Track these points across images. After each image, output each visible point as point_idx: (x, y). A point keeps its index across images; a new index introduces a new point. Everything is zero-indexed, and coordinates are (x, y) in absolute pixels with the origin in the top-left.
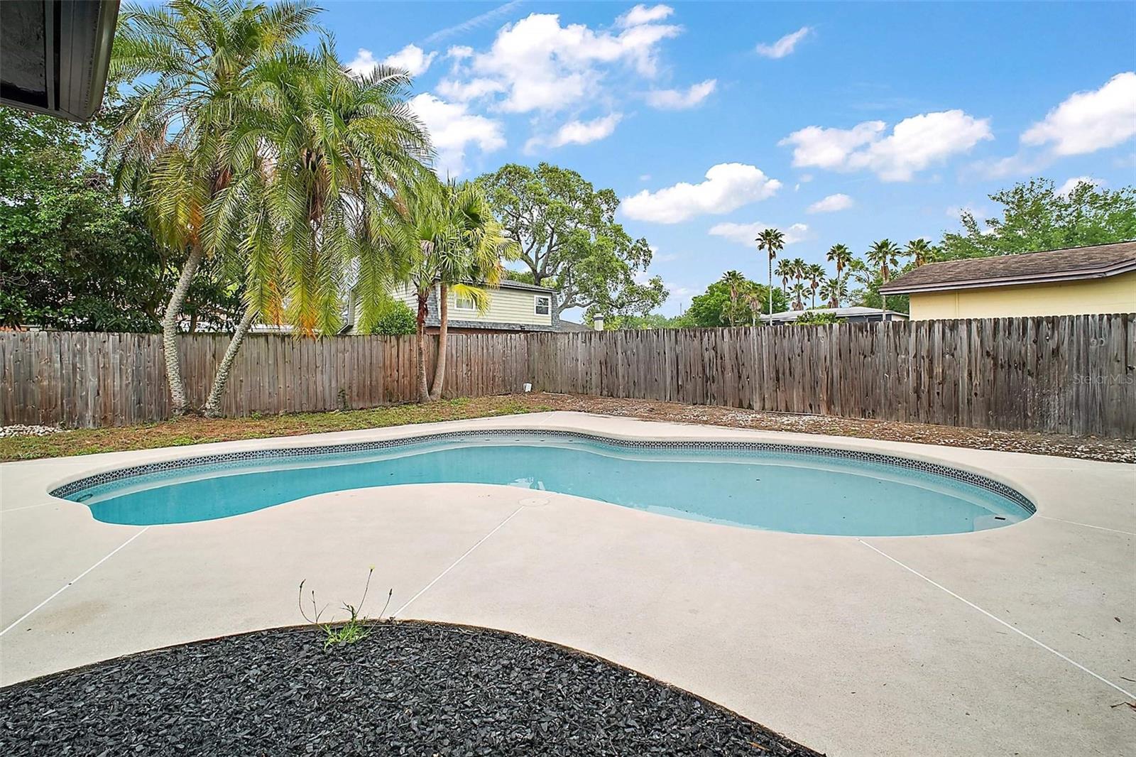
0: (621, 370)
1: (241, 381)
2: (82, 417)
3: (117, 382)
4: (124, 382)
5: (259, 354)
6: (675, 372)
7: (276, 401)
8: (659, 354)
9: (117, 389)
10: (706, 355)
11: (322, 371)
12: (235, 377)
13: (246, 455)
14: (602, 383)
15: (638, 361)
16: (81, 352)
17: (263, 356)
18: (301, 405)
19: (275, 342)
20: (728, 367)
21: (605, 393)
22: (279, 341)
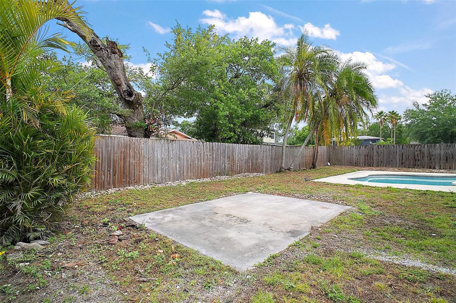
0: (375, 158)
6: (401, 158)
8: (394, 152)
10: (416, 153)
14: (365, 162)
15: (383, 155)
20: (426, 156)
21: (366, 165)
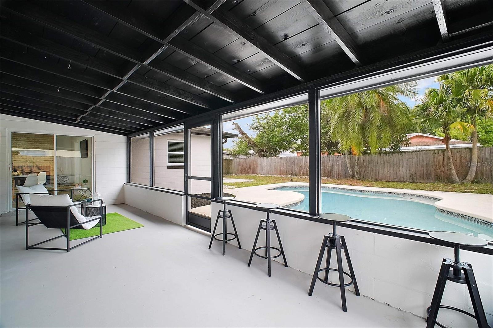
1: (372, 169)
2: (334, 177)
3: (341, 168)
4: (342, 168)
5: (378, 160)
7: (384, 176)
9: (341, 170)
11: (402, 166)
12: (370, 167)
13: (332, 188)
16: (333, 160)
17: (379, 161)
18: (394, 179)
19: (383, 156)
22: (385, 155)
